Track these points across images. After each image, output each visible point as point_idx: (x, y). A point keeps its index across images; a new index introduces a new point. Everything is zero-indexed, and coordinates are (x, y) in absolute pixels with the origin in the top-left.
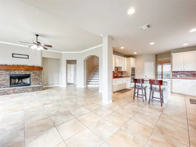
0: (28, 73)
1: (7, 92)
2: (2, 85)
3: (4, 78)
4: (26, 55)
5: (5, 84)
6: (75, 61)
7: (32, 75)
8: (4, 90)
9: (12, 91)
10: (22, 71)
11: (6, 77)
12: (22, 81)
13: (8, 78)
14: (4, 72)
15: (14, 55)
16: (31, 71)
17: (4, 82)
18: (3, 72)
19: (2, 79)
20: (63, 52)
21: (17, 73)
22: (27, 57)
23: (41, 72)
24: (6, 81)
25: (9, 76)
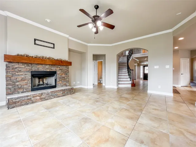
0: (53, 69)
1: (32, 99)
2: (20, 88)
3: (23, 76)
4: (52, 43)
5: (25, 86)
6: (104, 55)
7: (58, 72)
8: (27, 96)
9: (38, 98)
10: (47, 67)
11: (25, 75)
12: (43, 82)
13: (29, 76)
14: (24, 67)
15: (37, 42)
16: (58, 67)
17: (24, 82)
18: (22, 66)
19: (20, 79)
20: (89, 45)
21: (41, 68)
22: (52, 46)
23: (69, 68)
24: (26, 81)
25: (30, 74)
